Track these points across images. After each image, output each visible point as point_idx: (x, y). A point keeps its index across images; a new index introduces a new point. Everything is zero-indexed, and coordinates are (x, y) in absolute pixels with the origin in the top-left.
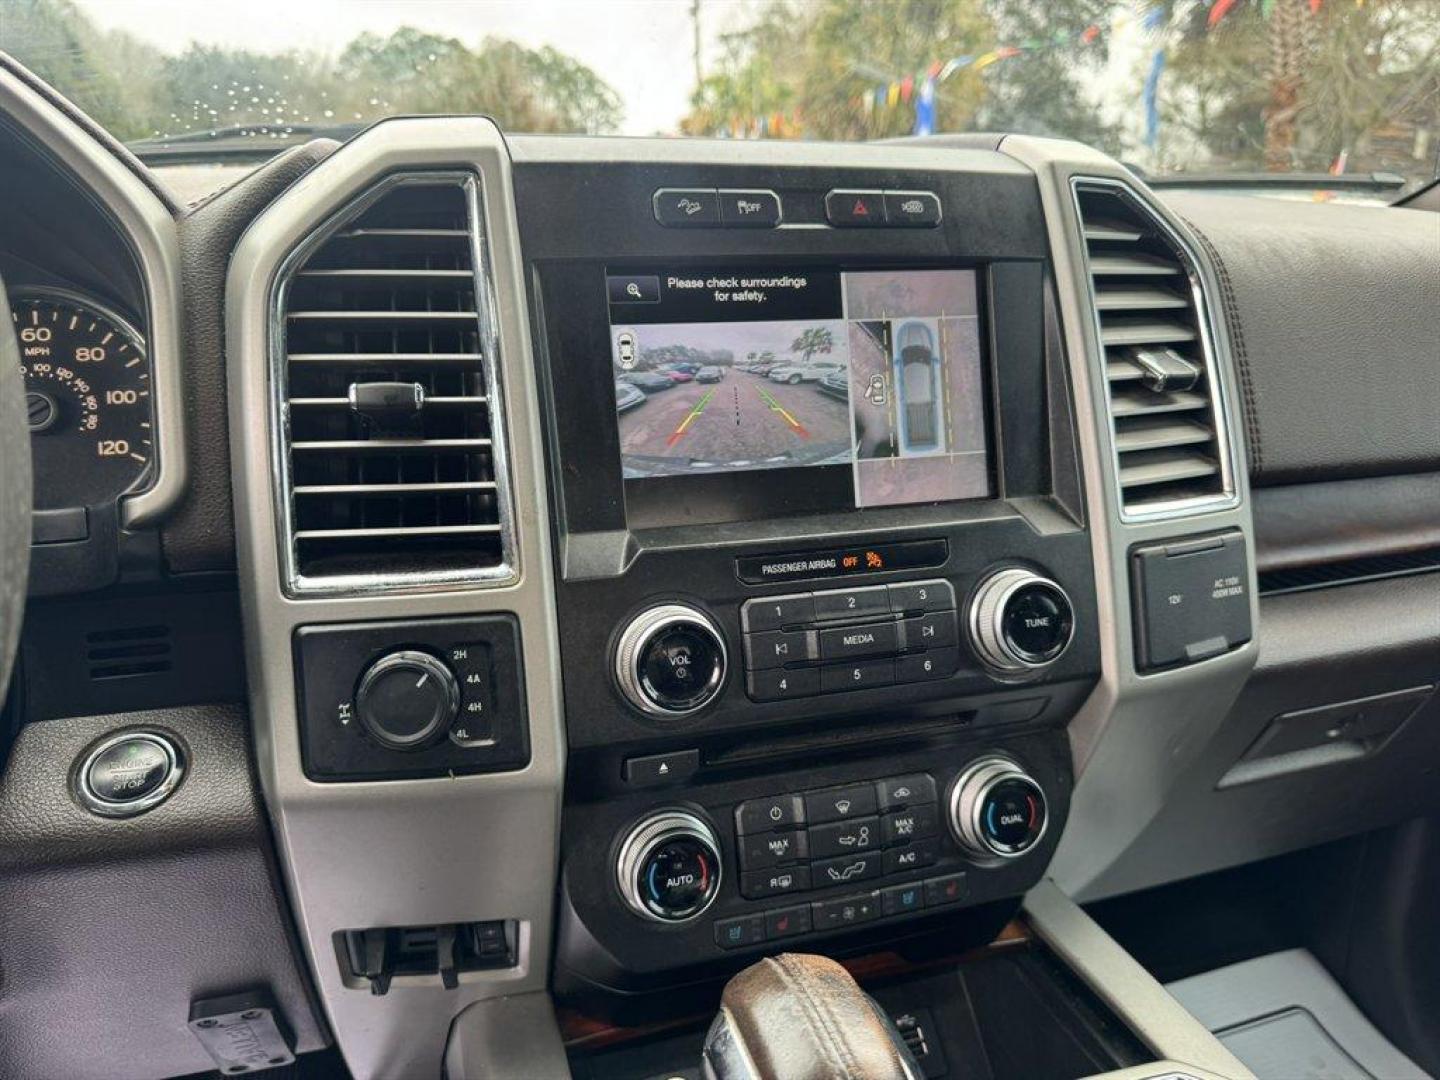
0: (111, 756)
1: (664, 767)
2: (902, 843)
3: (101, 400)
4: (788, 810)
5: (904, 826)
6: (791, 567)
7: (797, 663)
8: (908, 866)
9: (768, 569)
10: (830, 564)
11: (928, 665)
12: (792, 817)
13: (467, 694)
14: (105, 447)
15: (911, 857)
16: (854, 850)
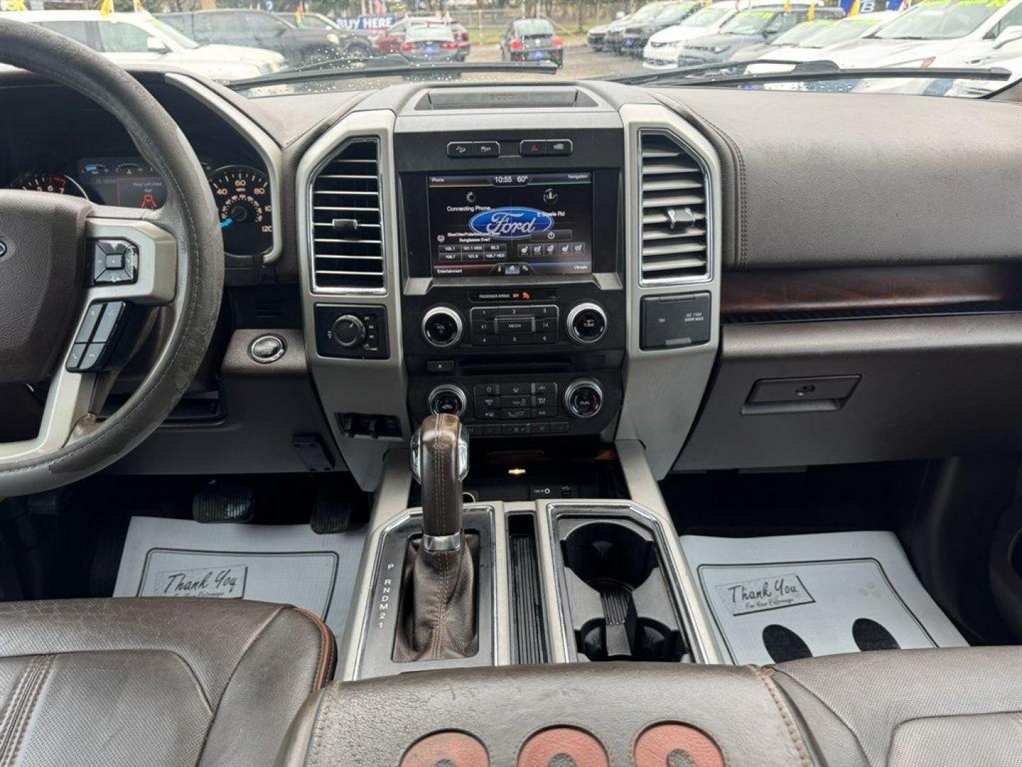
0: (261, 343)
1: (440, 366)
2: (540, 407)
3: (263, 210)
4: (494, 389)
5: (542, 400)
6: (491, 296)
7: (489, 333)
8: (542, 417)
9: (482, 296)
10: (507, 296)
11: (545, 338)
12: (495, 391)
13: (368, 332)
14: (265, 228)
15: (544, 413)
16: (519, 407)
